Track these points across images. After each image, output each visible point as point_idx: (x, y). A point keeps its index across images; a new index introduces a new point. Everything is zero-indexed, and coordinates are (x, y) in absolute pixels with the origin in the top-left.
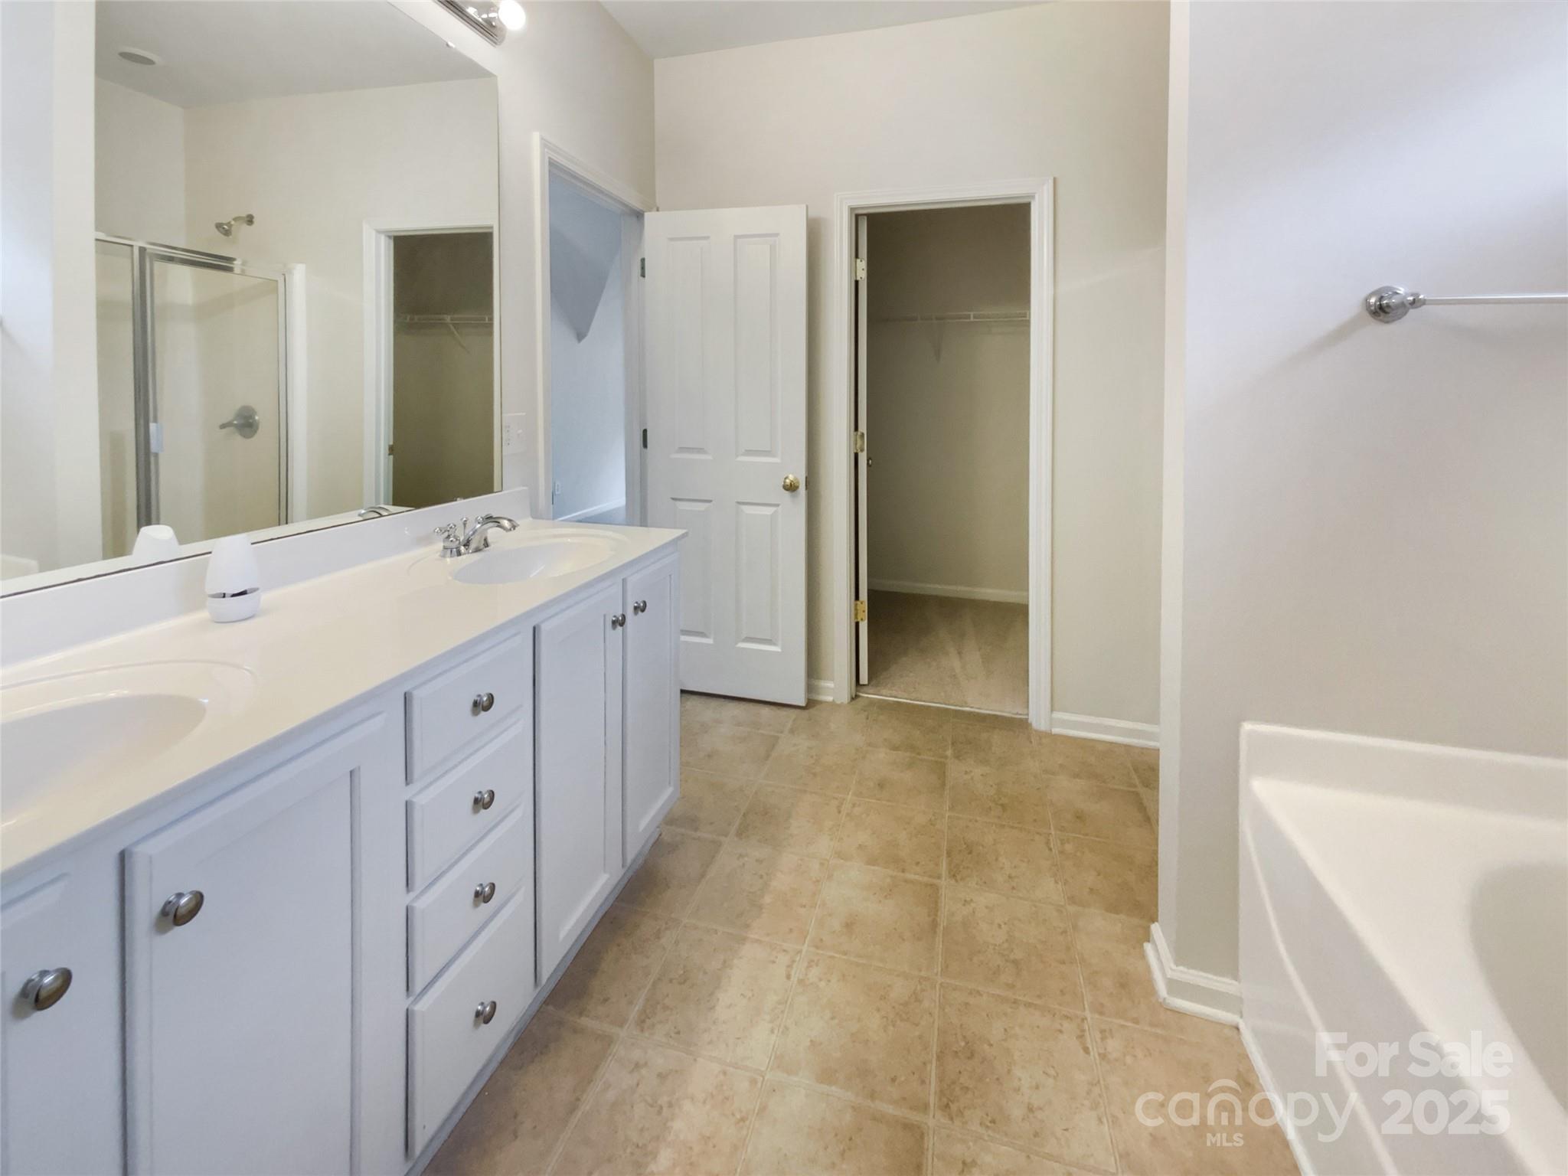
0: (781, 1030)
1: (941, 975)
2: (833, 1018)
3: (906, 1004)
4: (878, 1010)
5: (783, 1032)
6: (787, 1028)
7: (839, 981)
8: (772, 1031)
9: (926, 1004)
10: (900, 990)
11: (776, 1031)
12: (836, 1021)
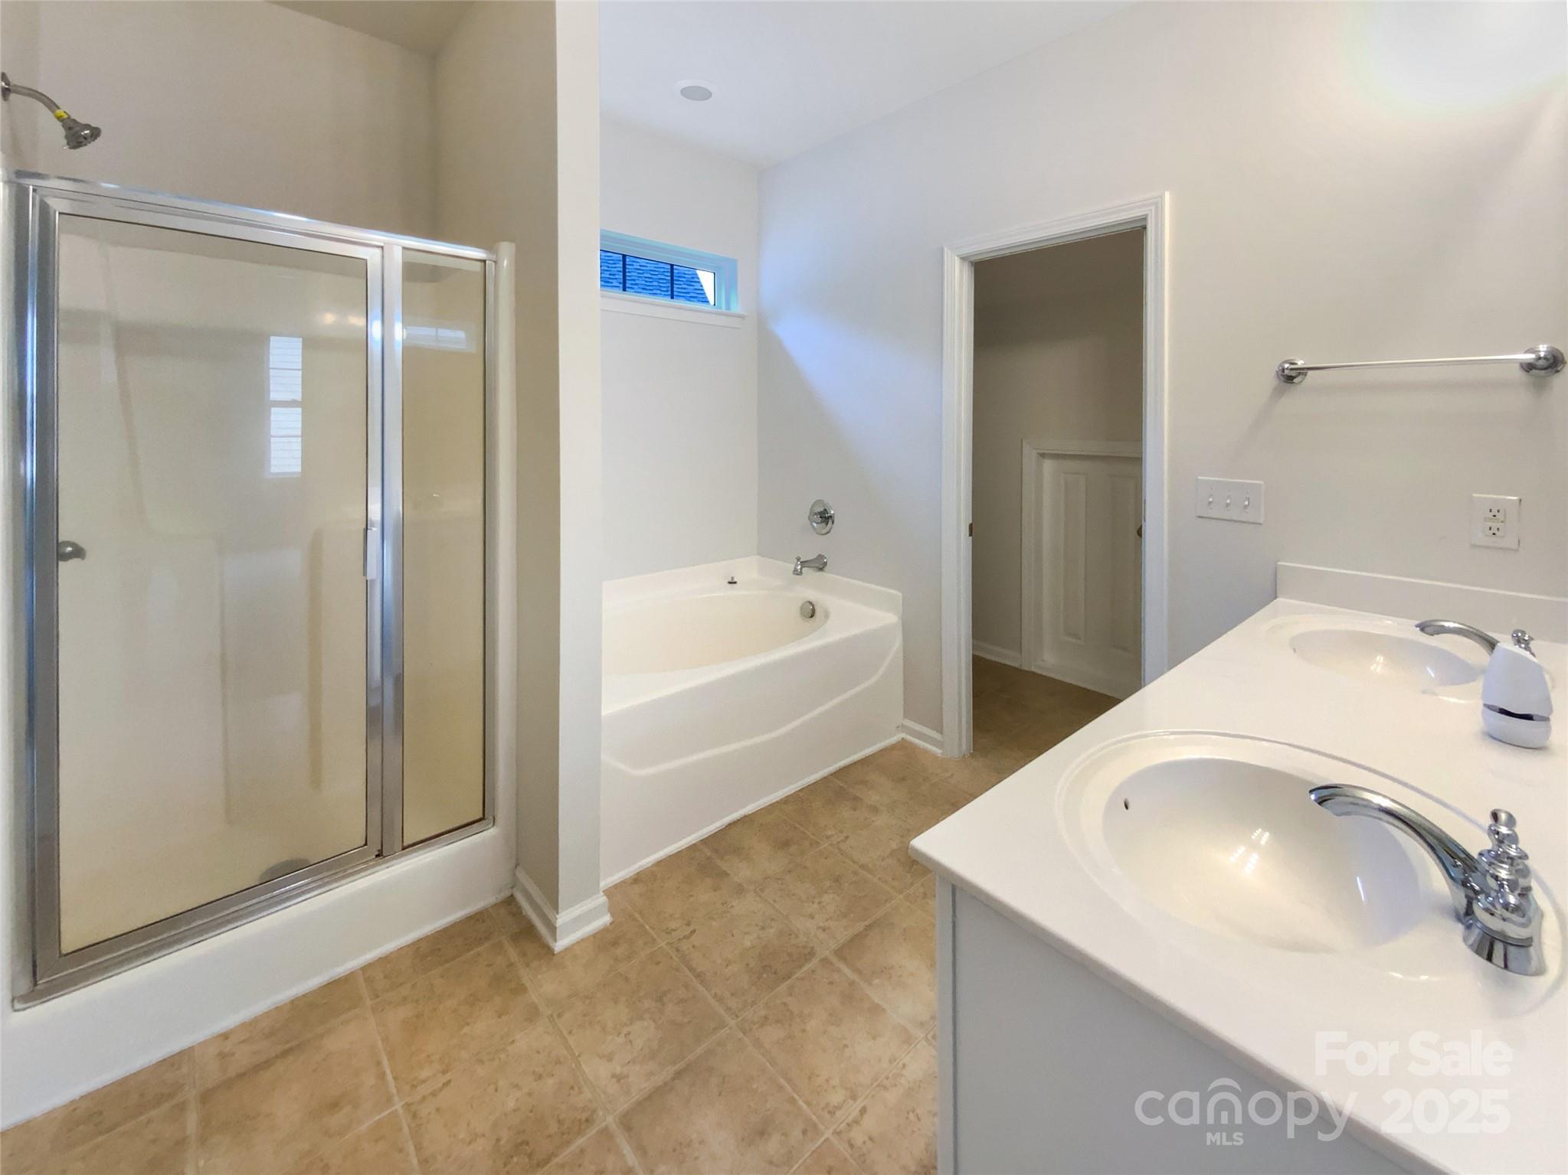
0: (896, 1063)
1: (727, 1025)
2: (846, 1046)
3: (777, 1021)
4: (804, 1031)
5: (895, 1060)
6: (890, 1062)
7: (818, 1076)
8: (904, 1066)
9: (763, 1013)
10: (771, 1034)
11: (901, 1064)
12: (844, 1042)
